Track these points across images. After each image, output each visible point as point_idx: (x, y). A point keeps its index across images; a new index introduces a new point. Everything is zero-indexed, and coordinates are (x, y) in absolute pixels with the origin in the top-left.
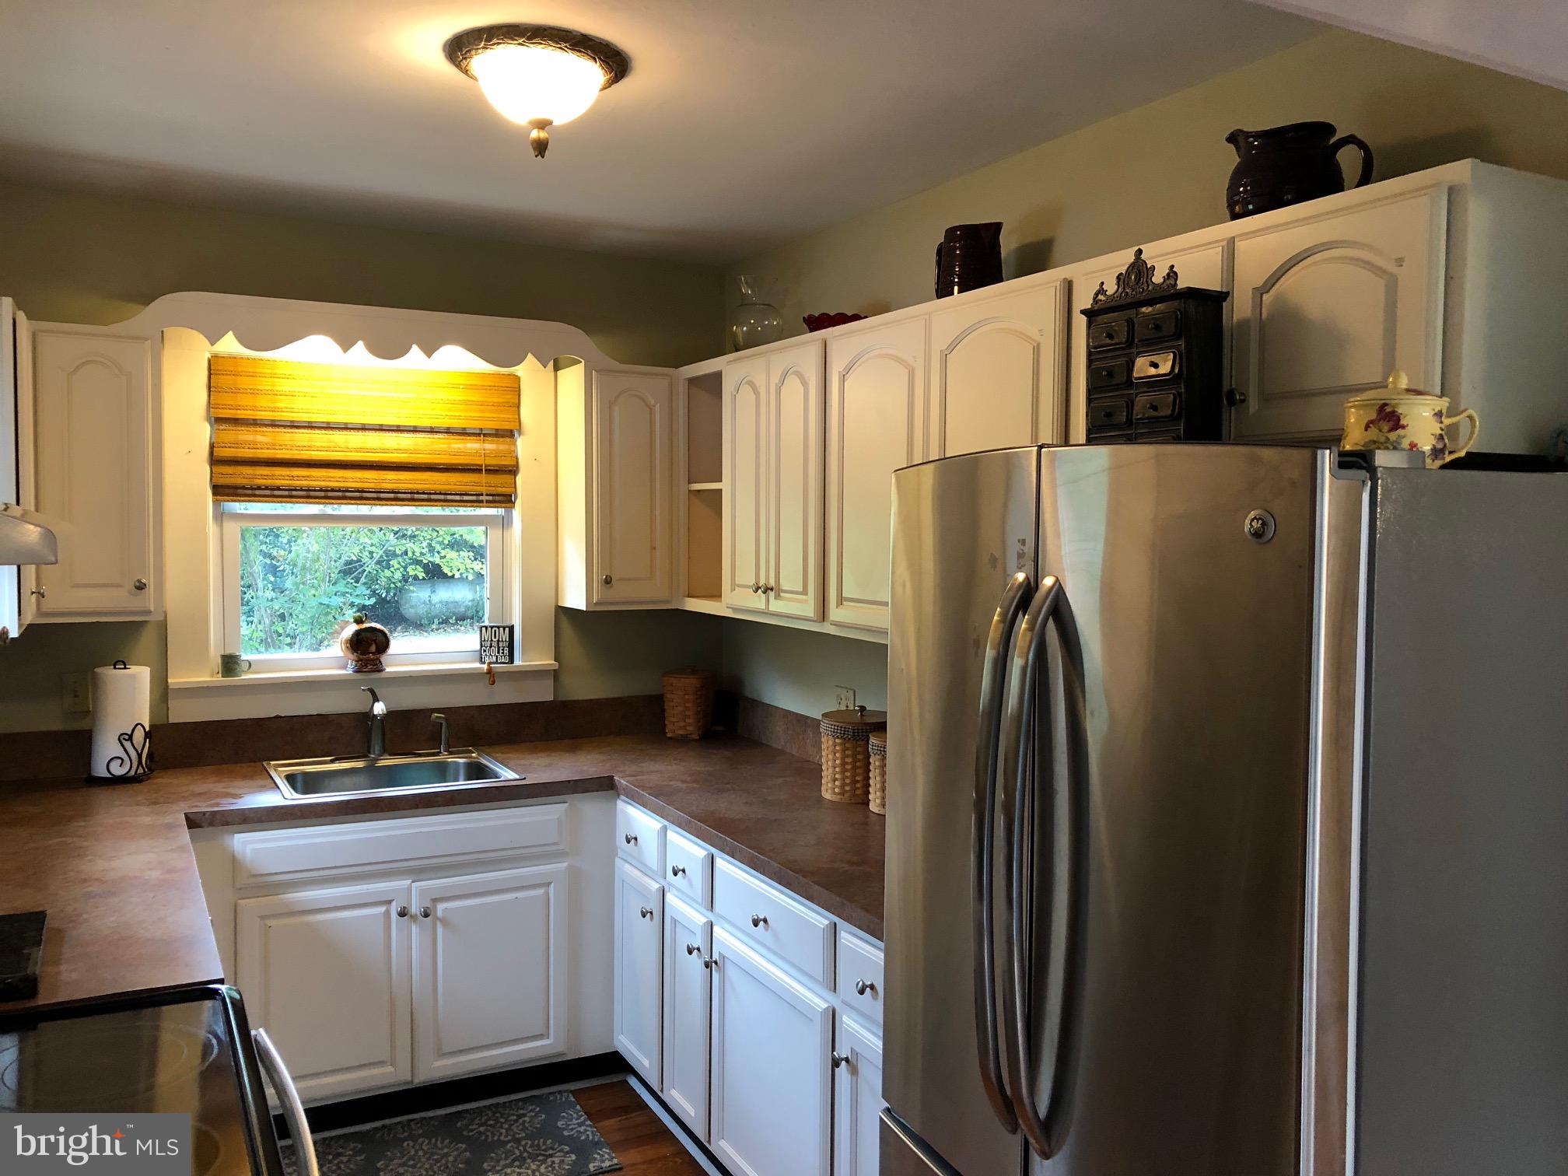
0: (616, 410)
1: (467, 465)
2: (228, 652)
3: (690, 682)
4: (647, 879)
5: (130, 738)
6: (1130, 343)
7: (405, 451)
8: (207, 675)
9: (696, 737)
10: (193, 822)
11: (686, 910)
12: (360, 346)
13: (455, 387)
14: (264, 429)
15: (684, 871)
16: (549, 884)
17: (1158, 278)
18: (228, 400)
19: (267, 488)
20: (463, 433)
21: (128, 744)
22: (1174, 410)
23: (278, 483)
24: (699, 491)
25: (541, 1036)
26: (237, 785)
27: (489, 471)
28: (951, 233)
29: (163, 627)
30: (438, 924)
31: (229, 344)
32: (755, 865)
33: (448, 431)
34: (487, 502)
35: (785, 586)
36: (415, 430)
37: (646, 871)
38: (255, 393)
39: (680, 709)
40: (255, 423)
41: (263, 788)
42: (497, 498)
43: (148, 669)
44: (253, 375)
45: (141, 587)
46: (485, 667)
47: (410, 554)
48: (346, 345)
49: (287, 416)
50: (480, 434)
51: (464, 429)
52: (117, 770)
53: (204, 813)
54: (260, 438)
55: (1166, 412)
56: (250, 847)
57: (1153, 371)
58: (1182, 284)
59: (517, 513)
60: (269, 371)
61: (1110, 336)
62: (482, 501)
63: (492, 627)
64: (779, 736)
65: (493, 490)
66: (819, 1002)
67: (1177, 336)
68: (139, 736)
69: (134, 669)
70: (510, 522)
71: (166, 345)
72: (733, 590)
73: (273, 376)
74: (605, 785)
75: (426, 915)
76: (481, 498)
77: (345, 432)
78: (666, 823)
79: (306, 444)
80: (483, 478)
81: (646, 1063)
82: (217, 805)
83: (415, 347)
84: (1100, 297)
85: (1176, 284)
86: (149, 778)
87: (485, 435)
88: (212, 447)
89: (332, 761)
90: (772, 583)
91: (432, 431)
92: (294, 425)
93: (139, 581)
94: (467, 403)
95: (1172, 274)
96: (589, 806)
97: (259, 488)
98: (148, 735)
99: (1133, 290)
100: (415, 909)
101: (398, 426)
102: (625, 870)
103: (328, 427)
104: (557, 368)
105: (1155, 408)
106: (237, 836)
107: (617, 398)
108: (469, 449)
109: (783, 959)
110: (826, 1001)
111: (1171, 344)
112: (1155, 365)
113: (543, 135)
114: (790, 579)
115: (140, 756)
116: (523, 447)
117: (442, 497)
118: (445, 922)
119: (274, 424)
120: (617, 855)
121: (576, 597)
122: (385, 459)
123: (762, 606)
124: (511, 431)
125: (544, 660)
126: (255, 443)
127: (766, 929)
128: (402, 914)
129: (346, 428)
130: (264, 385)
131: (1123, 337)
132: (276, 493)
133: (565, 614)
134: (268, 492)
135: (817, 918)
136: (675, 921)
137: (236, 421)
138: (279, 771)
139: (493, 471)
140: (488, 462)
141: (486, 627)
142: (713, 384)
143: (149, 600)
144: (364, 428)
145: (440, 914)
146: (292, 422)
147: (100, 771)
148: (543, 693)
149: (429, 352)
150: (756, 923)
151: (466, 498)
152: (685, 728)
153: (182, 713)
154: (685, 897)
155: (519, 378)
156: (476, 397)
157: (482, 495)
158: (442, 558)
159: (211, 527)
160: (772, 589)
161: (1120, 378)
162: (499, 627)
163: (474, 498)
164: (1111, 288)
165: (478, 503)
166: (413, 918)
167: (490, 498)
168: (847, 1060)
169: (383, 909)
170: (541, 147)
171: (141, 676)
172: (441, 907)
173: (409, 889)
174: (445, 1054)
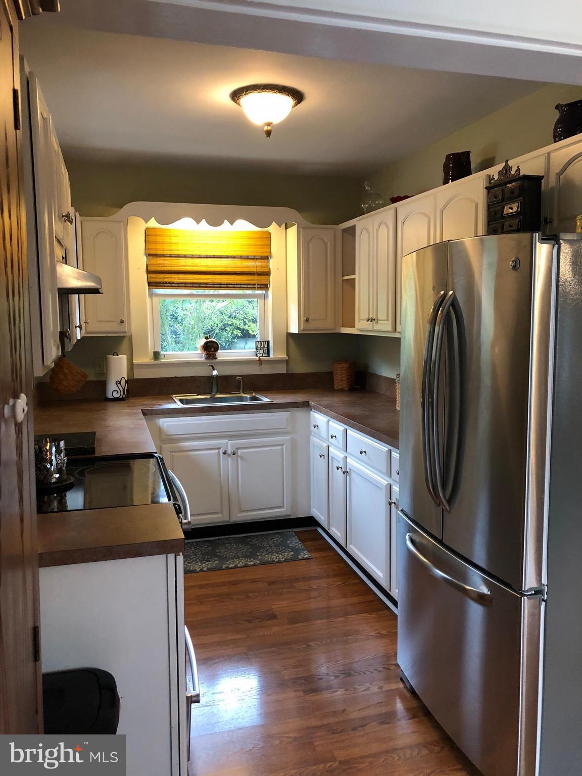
0: (311, 245)
1: (249, 272)
2: (156, 350)
3: (344, 365)
4: (322, 442)
5: (120, 383)
6: (503, 200)
7: (223, 266)
8: (148, 359)
9: (347, 389)
10: (145, 413)
11: (337, 453)
12: (204, 221)
13: (244, 238)
14: (167, 258)
15: (335, 437)
16: (283, 445)
17: (513, 172)
18: (151, 246)
19: (169, 283)
20: (247, 258)
21: (119, 385)
22: (518, 227)
23: (174, 281)
24: (347, 280)
25: (280, 507)
26: (160, 402)
27: (258, 274)
28: (448, 157)
29: (131, 338)
30: (239, 458)
31: (153, 223)
32: (361, 430)
33: (241, 257)
34: (258, 288)
35: (380, 318)
36: (227, 257)
37: (322, 439)
38: (163, 243)
39: (340, 377)
40: (163, 256)
41: (170, 403)
42: (262, 286)
43: (126, 356)
44: (162, 236)
45: (122, 322)
46: (258, 358)
47: (234, 325)
48: (198, 222)
49: (176, 253)
50: (254, 258)
51: (248, 256)
52: (116, 395)
53: (148, 410)
54: (166, 262)
55: (515, 227)
56: (166, 424)
57: (511, 211)
58: (522, 173)
59: (270, 293)
60: (169, 234)
61: (495, 197)
62: (255, 288)
63: (260, 341)
64: (383, 388)
65: (260, 283)
66: (384, 481)
67: (519, 196)
68: (123, 382)
69: (120, 356)
70: (268, 296)
71: (129, 224)
72: (359, 322)
73: (170, 236)
74: (306, 405)
75: (234, 454)
76: (255, 286)
77: (200, 259)
78: (329, 418)
79: (183, 264)
80: (256, 277)
81: (323, 518)
82: (153, 407)
83: (226, 221)
84: (492, 181)
85: (519, 174)
86: (127, 399)
87: (256, 259)
88: (147, 266)
89: (197, 395)
90: (374, 317)
91: (234, 257)
92: (178, 256)
93: (122, 319)
94: (249, 245)
95: (518, 170)
96: (299, 414)
97: (166, 283)
98: (126, 382)
99: (504, 177)
100: (230, 452)
101: (221, 256)
102: (314, 440)
103: (192, 257)
104: (286, 228)
105: (511, 226)
106: (161, 419)
107: (311, 240)
108: (250, 265)
109: (372, 467)
110: (387, 481)
111: (517, 199)
112: (511, 208)
113: (269, 128)
114: (382, 315)
115: (124, 390)
116: (272, 263)
117: (239, 286)
118: (242, 458)
119: (171, 256)
120: (311, 434)
121: (294, 329)
122: (216, 270)
123: (370, 328)
124: (267, 256)
125: (283, 356)
126: (164, 264)
127: (366, 455)
128: (225, 453)
129: (200, 257)
130: (167, 240)
131: (500, 197)
132: (173, 285)
133: (290, 335)
134: (169, 285)
135: (384, 448)
136: (333, 458)
137: (156, 255)
138: (176, 398)
139: (259, 274)
140: (258, 271)
141: (258, 342)
142: (352, 231)
143: (125, 327)
144: (207, 257)
145: (239, 454)
146: (178, 255)
147: (110, 396)
148: (281, 370)
149: (232, 223)
150: (361, 453)
151: (249, 286)
152: (341, 385)
153: (139, 374)
154: (336, 447)
155: (270, 233)
156: (252, 242)
157: (255, 285)
158: (249, 326)
159: (148, 299)
160: (374, 320)
161: (499, 215)
162: (263, 342)
163: (252, 286)
164: (496, 177)
165: (254, 288)
166: (229, 455)
167: (259, 286)
168: (394, 503)
169: (217, 451)
170: (268, 133)
171: (123, 358)
172: (240, 451)
173: (227, 443)
174: (243, 511)
